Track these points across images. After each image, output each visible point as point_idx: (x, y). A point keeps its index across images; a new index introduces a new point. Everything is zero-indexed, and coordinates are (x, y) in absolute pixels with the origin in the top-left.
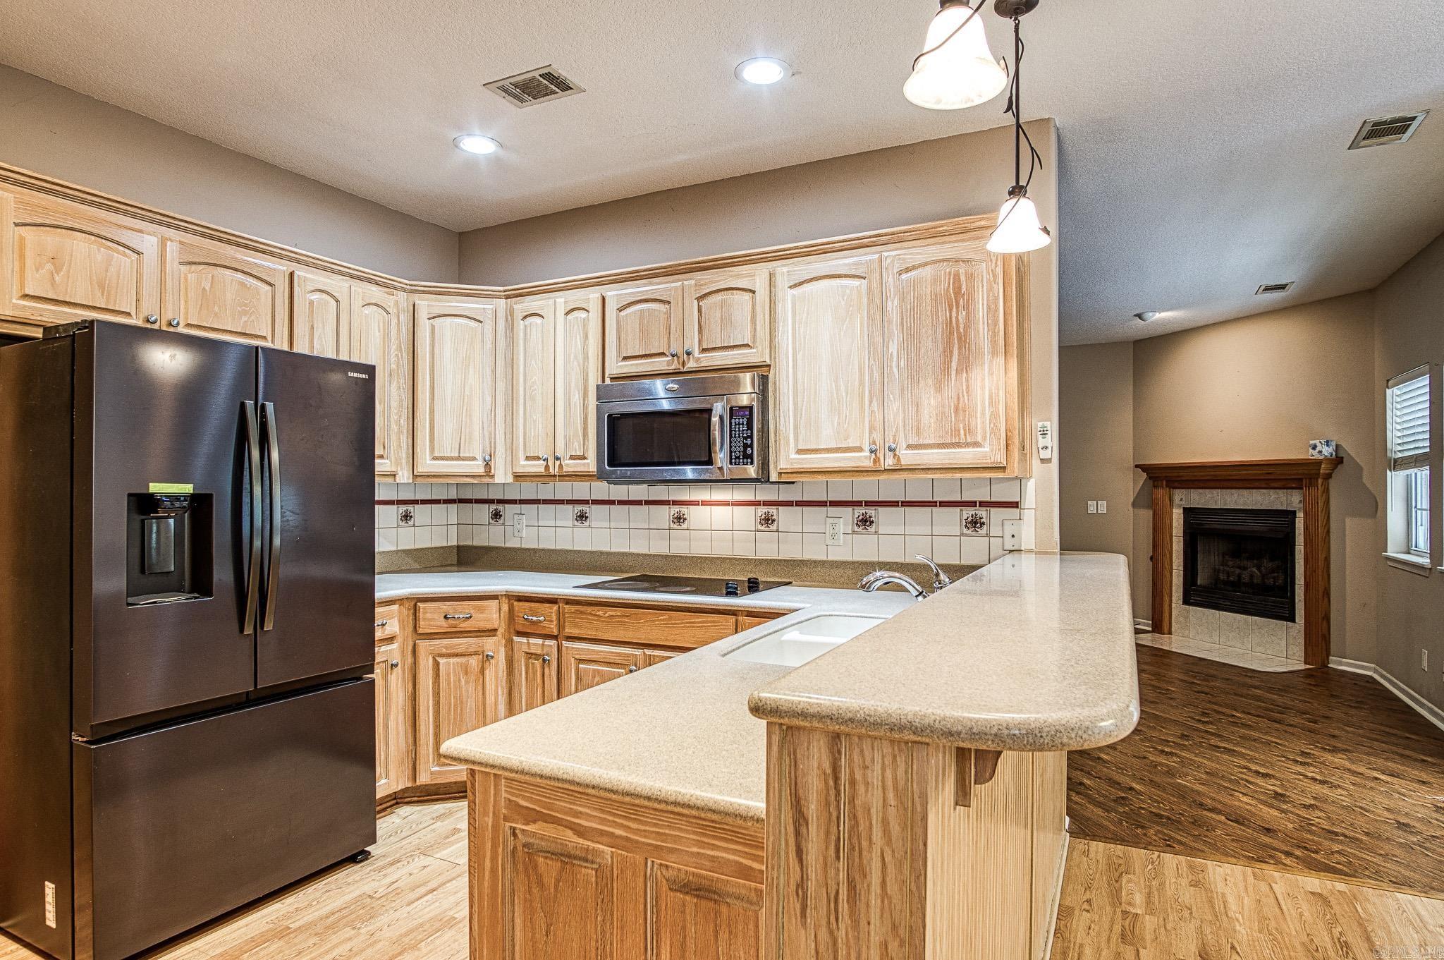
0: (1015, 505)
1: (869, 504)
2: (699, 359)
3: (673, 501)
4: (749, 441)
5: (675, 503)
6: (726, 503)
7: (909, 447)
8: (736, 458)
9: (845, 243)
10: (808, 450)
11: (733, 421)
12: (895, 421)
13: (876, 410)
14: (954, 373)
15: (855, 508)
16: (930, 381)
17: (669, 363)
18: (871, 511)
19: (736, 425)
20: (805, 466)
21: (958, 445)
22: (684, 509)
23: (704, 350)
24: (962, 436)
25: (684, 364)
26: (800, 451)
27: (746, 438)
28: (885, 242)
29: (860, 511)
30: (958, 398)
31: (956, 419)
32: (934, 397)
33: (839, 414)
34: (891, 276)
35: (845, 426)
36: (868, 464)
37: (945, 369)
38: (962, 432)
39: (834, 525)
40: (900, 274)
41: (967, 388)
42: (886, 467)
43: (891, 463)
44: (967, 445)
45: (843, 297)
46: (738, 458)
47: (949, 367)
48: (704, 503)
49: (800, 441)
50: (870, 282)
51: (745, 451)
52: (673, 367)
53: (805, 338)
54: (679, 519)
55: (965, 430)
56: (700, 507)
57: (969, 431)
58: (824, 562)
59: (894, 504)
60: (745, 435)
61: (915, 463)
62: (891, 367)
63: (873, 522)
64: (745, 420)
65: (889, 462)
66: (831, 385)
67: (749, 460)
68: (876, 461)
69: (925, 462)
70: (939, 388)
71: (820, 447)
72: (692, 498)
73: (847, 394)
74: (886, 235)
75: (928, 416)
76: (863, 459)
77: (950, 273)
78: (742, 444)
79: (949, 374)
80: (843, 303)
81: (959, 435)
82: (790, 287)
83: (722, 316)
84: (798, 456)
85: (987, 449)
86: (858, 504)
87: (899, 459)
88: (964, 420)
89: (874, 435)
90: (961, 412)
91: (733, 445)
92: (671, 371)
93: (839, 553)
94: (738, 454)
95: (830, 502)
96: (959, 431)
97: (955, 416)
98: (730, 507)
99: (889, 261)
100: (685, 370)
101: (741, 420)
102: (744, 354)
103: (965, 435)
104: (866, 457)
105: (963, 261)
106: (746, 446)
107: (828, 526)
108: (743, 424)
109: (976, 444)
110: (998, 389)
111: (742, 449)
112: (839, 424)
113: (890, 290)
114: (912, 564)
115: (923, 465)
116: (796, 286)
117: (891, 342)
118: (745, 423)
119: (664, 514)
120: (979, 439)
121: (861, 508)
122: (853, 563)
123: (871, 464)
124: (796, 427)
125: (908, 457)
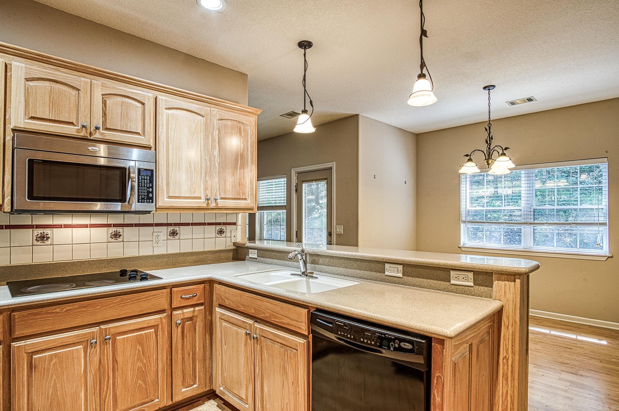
0: (235, 224)
1: (176, 225)
2: (104, 134)
3: (36, 225)
4: (151, 190)
5: (38, 227)
6: (86, 226)
7: (221, 198)
8: (142, 199)
9: (195, 97)
10: (174, 197)
11: (140, 177)
12: (216, 187)
13: (208, 180)
14: (239, 168)
15: (169, 227)
16: (230, 171)
17: (78, 131)
18: (177, 228)
19: (142, 179)
20: (173, 205)
21: (239, 199)
22: (48, 231)
23: (107, 129)
24: (241, 195)
25: (91, 134)
26: (170, 197)
27: (149, 188)
28: (212, 103)
29: (171, 228)
30: (240, 180)
31: (239, 188)
32: (231, 178)
33: (191, 179)
34: (215, 120)
35: (194, 187)
36: (205, 205)
37: (236, 167)
38: (241, 193)
39: (158, 236)
40: (218, 120)
41: (243, 176)
42: (212, 207)
43: (214, 205)
44: (242, 199)
45: (194, 123)
46: (144, 199)
47: (237, 166)
48: (66, 226)
49: (170, 191)
50: (206, 119)
51: (148, 195)
52: (82, 134)
53: (174, 138)
54: (43, 238)
55: (242, 193)
56: (63, 229)
57: (244, 194)
58: (152, 256)
59: (187, 224)
60: (148, 186)
61: (223, 206)
62: (215, 161)
63: (177, 233)
64: (148, 177)
65: (213, 205)
66: (187, 165)
67: (151, 201)
68: (208, 204)
69: (228, 206)
70: (233, 175)
71: (181, 196)
72: (55, 223)
73: (195, 171)
74: (214, 100)
75: (229, 186)
76: (202, 203)
77: (238, 126)
78: (146, 191)
79: (237, 169)
80: (194, 125)
81: (240, 195)
82: (166, 109)
83: (122, 111)
84: (168, 200)
85: (249, 201)
86: (170, 225)
87: (217, 204)
88: (242, 189)
89: (207, 192)
90: (241, 185)
91: (140, 191)
92: (80, 137)
93: (160, 250)
94: (143, 197)
95: (155, 224)
96: (240, 193)
97: (239, 187)
98: (89, 229)
99: (215, 112)
100: (92, 138)
101: (146, 177)
102: (137, 138)
103: (242, 195)
104: (203, 202)
105: (242, 123)
106: (149, 192)
107: (154, 237)
108: (147, 180)
109: (245, 199)
110: (253, 178)
111: (146, 194)
112: (191, 184)
113: (215, 126)
114: (196, 252)
115: (227, 207)
116: (169, 109)
117: (215, 150)
118: (148, 179)
119: (28, 235)
120: (247, 197)
121: (172, 227)
122: (168, 255)
123: (206, 206)
124: (168, 184)
125: (222, 203)
